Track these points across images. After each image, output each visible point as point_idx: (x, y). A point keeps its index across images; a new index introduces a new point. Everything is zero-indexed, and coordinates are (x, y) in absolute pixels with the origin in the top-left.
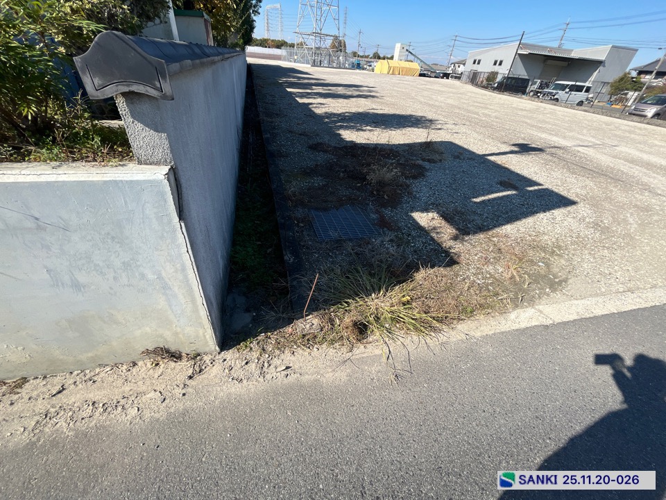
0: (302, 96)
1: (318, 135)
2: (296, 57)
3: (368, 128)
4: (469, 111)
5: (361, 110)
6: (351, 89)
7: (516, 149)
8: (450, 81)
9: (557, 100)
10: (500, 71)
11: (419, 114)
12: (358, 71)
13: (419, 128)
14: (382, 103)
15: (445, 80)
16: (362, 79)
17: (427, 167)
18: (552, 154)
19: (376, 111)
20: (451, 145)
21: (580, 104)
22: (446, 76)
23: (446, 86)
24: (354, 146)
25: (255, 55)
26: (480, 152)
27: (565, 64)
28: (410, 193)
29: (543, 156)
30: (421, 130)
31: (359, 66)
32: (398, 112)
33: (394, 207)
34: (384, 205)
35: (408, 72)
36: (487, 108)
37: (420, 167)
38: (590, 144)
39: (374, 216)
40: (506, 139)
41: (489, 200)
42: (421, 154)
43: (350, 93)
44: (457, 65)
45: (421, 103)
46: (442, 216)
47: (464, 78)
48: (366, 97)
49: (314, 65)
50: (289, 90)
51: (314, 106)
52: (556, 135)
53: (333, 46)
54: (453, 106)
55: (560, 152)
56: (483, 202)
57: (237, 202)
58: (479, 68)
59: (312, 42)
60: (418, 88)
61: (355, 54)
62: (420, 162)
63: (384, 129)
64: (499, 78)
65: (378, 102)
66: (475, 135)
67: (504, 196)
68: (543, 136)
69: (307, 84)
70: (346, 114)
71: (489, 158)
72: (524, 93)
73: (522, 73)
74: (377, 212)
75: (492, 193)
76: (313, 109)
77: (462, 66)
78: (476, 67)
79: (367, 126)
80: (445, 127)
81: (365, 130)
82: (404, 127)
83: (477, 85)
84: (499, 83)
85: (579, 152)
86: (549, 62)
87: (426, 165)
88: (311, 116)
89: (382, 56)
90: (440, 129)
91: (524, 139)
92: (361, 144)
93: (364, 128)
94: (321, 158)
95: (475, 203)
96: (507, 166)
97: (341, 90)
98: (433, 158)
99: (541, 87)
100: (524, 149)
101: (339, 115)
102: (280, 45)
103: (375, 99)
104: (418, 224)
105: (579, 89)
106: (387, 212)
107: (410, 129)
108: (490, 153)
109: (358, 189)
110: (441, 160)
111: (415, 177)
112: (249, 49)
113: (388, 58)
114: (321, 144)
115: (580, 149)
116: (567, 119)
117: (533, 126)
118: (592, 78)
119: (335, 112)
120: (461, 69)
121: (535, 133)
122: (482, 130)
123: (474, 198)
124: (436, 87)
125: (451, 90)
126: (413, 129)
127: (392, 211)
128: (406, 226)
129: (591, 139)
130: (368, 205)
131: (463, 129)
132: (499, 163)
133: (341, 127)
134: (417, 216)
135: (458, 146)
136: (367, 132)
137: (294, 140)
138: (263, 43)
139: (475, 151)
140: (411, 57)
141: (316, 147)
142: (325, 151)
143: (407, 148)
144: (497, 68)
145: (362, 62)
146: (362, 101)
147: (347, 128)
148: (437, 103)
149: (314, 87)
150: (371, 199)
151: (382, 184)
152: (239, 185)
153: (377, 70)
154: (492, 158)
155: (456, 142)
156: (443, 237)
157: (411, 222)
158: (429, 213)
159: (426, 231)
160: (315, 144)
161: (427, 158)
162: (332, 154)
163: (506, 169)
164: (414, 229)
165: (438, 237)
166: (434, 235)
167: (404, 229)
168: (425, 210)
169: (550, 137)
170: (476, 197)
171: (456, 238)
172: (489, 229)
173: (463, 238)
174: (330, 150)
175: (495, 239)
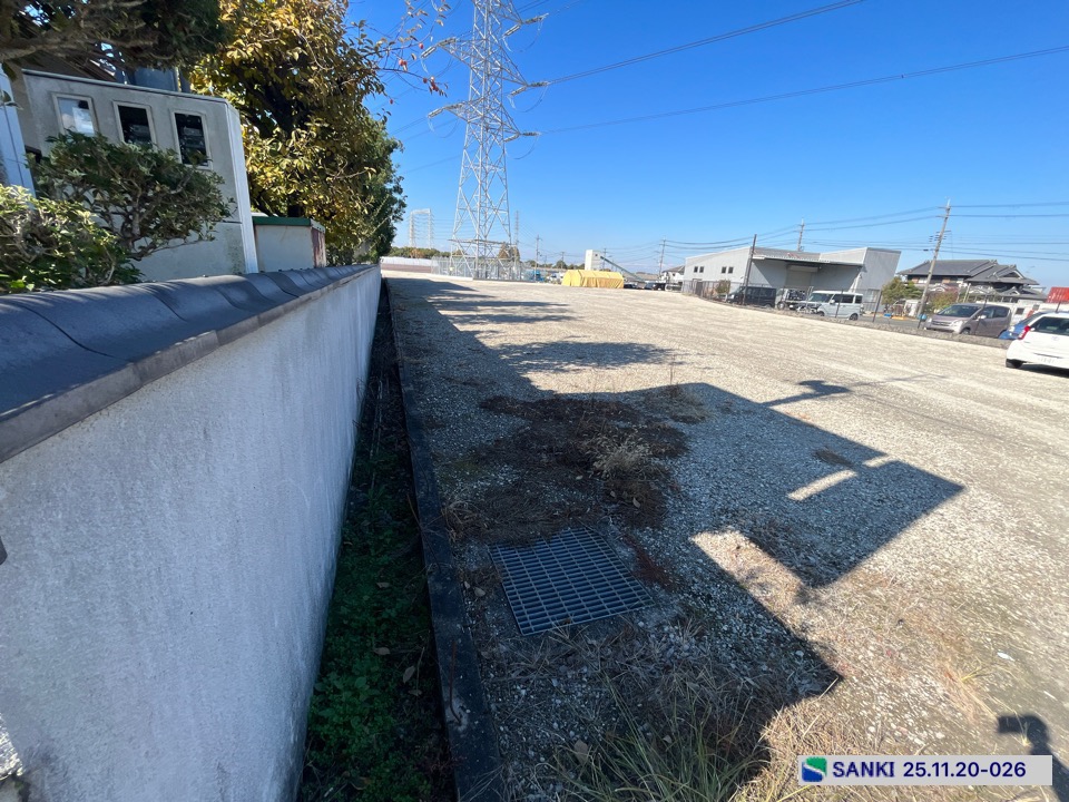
0: (464, 320)
1: (493, 383)
2: (451, 269)
3: (572, 366)
4: (711, 334)
5: (555, 339)
6: (535, 308)
7: (808, 390)
8: (667, 293)
9: (822, 313)
10: (733, 280)
11: (642, 341)
12: (538, 284)
13: (649, 363)
14: (583, 327)
15: (659, 292)
16: (547, 294)
17: (686, 431)
18: (867, 397)
19: (577, 340)
20: (707, 390)
21: (854, 317)
22: (661, 286)
23: (665, 299)
24: (555, 406)
25: (392, 268)
26: (758, 396)
27: (815, 269)
29: (853, 399)
30: (652, 365)
31: (539, 278)
32: (610, 340)
33: (656, 525)
34: (636, 522)
35: (607, 284)
36: (735, 328)
37: (674, 432)
38: (906, 376)
40: (788, 377)
41: (818, 495)
42: (667, 408)
43: (533, 315)
44: (671, 274)
45: (639, 325)
46: (752, 540)
47: (685, 288)
48: (558, 319)
49: (477, 277)
50: (443, 312)
51: (483, 335)
52: (851, 364)
53: (502, 254)
54: (685, 327)
55: (874, 392)
56: (810, 498)
58: (704, 277)
59: (474, 251)
60: (628, 304)
61: (533, 263)
62: (670, 423)
63: (598, 366)
64: (734, 289)
65: (578, 326)
66: (737, 370)
67: (839, 484)
68: (834, 366)
69: (469, 305)
70: (534, 346)
71: (776, 408)
72: (772, 306)
73: (760, 280)
74: (629, 541)
75: (816, 477)
76: (482, 340)
77: (677, 274)
78: (698, 275)
79: (569, 363)
80: (687, 359)
81: (567, 371)
82: (626, 363)
83: (705, 297)
84: (736, 295)
85: (900, 389)
86: (793, 267)
87: (682, 427)
88: (478, 351)
89: (568, 265)
90: (681, 363)
91: (810, 373)
92: (566, 395)
93: (566, 367)
94: (504, 426)
95: (797, 502)
96: (810, 421)
97: (519, 311)
98: (689, 414)
99: (791, 297)
100: (820, 390)
101: (523, 348)
102: (428, 255)
103: (572, 322)
104: (714, 564)
106: (647, 538)
107: (635, 365)
108: (773, 399)
109: (580, 486)
110: (703, 418)
111: (673, 454)
112: (385, 260)
113: (578, 268)
114: (500, 398)
115: (899, 384)
116: (850, 339)
117: (811, 352)
118: (857, 285)
119: (516, 343)
120: (678, 278)
121: (821, 363)
122: (744, 362)
124: (651, 302)
125: (673, 304)
126: (639, 364)
127: (655, 536)
129: (906, 369)
130: (607, 523)
131: (716, 362)
132: (796, 416)
133: (529, 367)
134: (707, 544)
135: (719, 389)
136: (572, 374)
137: (454, 393)
138: (406, 253)
139: (749, 397)
140: (608, 266)
141: (493, 405)
142: (509, 412)
143: (643, 398)
144: (726, 276)
145: (543, 273)
146: (554, 325)
147: (538, 368)
148: (661, 324)
149: (479, 307)
150: (611, 509)
153: (565, 282)
154: (781, 408)
155: (714, 383)
156: (776, 597)
157: (701, 561)
158: (726, 535)
159: (737, 583)
160: (490, 400)
161: (680, 414)
162: (522, 417)
163: (812, 426)
164: (712, 580)
165: (767, 600)
166: (756, 592)
167: (694, 582)
168: (716, 527)
169: (844, 368)
170: (794, 490)
171: (802, 598)
172: (852, 566)
173: (817, 597)
174: (518, 410)
175: (877, 592)
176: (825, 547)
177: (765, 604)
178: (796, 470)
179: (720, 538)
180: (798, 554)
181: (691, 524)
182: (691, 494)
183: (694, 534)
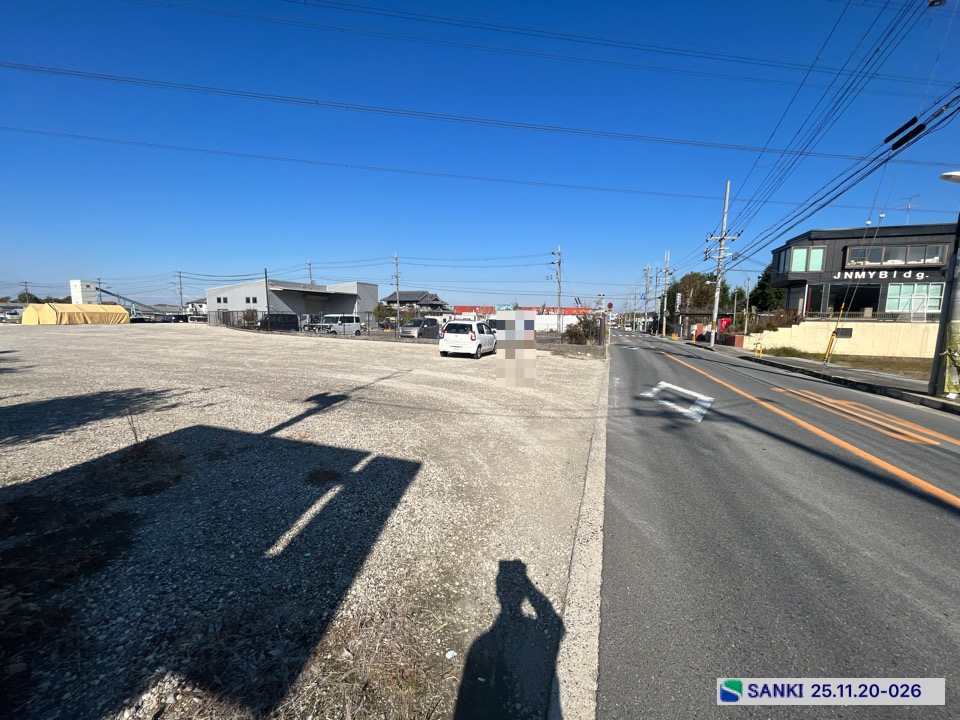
7: (314, 405)
8: (191, 325)
9: (334, 332)
10: (259, 309)
15: (181, 325)
18: (360, 399)
21: (358, 333)
22: (182, 318)
23: (184, 332)
27: (325, 298)
29: (350, 403)
36: (255, 354)
38: (388, 374)
40: (295, 394)
47: (212, 319)
52: (352, 372)
55: (365, 393)
58: (230, 307)
64: (260, 316)
68: (339, 376)
72: (297, 330)
73: (284, 308)
77: (204, 305)
78: (222, 306)
83: (233, 326)
84: (261, 321)
85: (384, 387)
86: (309, 297)
91: (318, 387)
99: (312, 321)
100: (324, 401)
105: (350, 320)
115: (383, 383)
116: (354, 350)
117: (322, 367)
118: (356, 309)
120: (204, 309)
121: (329, 375)
129: (389, 369)
144: (252, 306)
153: (29, 321)
154: (283, 433)
163: (310, 445)
169: (346, 377)
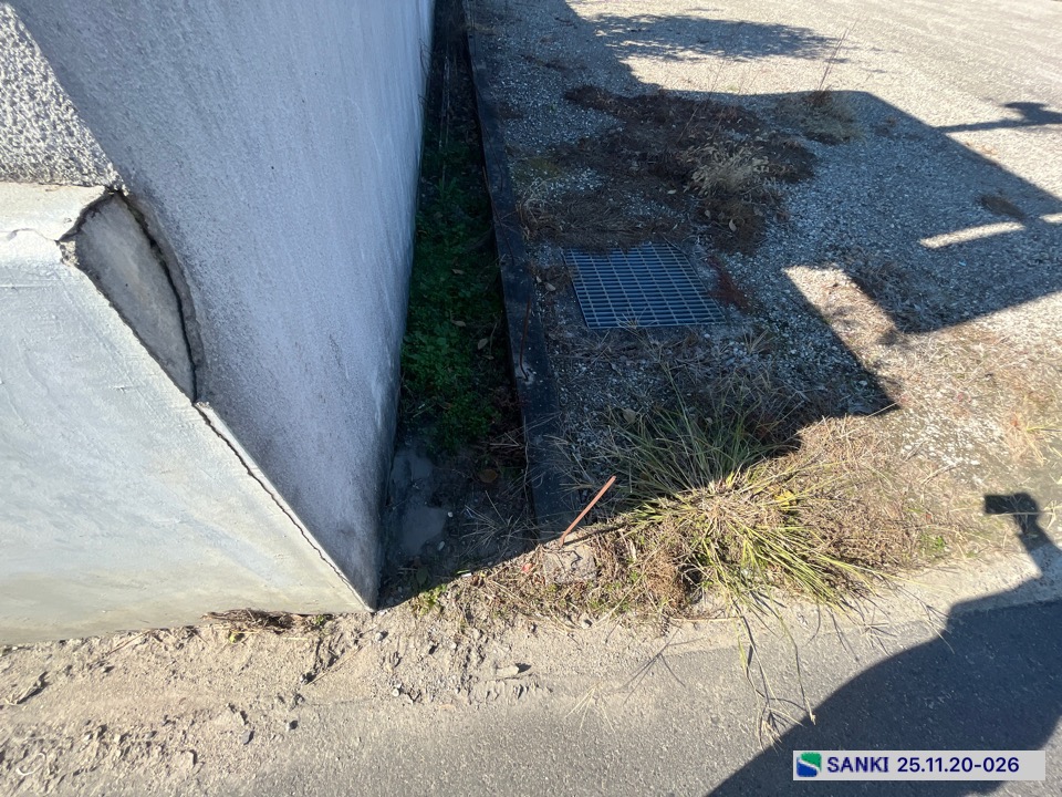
1: (584, 68)
3: (689, 53)
4: (904, 19)
5: (672, 12)
7: (1014, 116)
11: (796, 23)
13: (797, 57)
17: (818, 154)
19: (703, 14)
20: (867, 103)
24: (657, 103)
26: (933, 120)
28: (782, 218)
30: (801, 60)
33: (748, 252)
34: (726, 246)
37: (803, 153)
39: (706, 273)
40: (990, 91)
41: (960, 245)
42: (803, 121)
46: (854, 280)
56: (947, 247)
57: (417, 221)
62: (802, 141)
63: (723, 57)
67: (995, 236)
70: (643, 20)
71: (955, 136)
74: (713, 263)
75: (968, 225)
76: (573, 6)
79: (687, 48)
80: (853, 56)
81: (682, 60)
82: (765, 54)
87: (816, 148)
88: (567, 22)
90: (843, 61)
91: (1030, 91)
93: (681, 54)
94: (592, 123)
95: (929, 249)
96: (994, 158)
98: (831, 132)
100: (1033, 116)
101: (628, 21)
104: (802, 297)
106: (734, 263)
107: (777, 59)
108: (957, 123)
109: (671, 201)
110: (847, 139)
111: (792, 179)
114: (591, 89)
123: (926, 236)
126: (783, 58)
127: (745, 262)
128: (777, 301)
130: (693, 243)
131: (893, 62)
132: (978, 149)
133: (632, 50)
134: (800, 276)
135: (884, 104)
136: (687, 65)
137: (534, 78)
139: (922, 117)
141: (580, 97)
142: (599, 107)
143: (774, 105)
147: (643, 52)
150: (701, 229)
151: (722, 193)
152: (423, 180)
154: (961, 137)
155: (880, 93)
156: (859, 335)
157: (788, 291)
158: (826, 272)
159: (821, 318)
160: (579, 91)
161: (818, 131)
162: (615, 115)
163: (993, 164)
164: (794, 310)
165: (847, 335)
166: (838, 327)
167: (773, 309)
168: (818, 262)
170: (931, 236)
171: (888, 340)
172: (963, 320)
173: (905, 341)
174: (610, 107)
175: (979, 347)
176: (939, 299)
177: (844, 339)
178: (945, 214)
179: (818, 273)
180: (903, 300)
181: (790, 255)
182: (800, 225)
183: (788, 265)
